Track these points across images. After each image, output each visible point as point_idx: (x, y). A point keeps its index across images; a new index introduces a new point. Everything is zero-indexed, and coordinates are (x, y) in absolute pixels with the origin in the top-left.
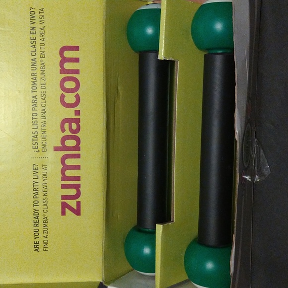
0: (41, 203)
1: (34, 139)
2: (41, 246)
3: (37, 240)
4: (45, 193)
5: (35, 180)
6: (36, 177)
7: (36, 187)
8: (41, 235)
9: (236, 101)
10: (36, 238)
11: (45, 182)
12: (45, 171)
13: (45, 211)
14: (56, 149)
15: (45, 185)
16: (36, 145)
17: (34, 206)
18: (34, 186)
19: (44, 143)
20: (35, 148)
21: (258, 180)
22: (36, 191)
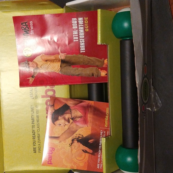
0: (36, 127)
1: (31, 92)
2: (37, 150)
3: (35, 147)
4: (38, 121)
5: (32, 114)
6: (33, 112)
7: (33, 118)
8: (37, 144)
9: (136, 66)
10: (34, 145)
11: (38, 115)
12: (38, 109)
13: (38, 130)
14: (43, 97)
15: (38, 117)
16: (32, 95)
17: (32, 128)
18: (32, 117)
19: (36, 94)
20: (32, 97)
21: (156, 110)
22: (33, 120)
